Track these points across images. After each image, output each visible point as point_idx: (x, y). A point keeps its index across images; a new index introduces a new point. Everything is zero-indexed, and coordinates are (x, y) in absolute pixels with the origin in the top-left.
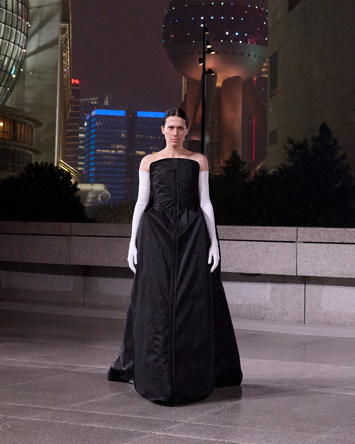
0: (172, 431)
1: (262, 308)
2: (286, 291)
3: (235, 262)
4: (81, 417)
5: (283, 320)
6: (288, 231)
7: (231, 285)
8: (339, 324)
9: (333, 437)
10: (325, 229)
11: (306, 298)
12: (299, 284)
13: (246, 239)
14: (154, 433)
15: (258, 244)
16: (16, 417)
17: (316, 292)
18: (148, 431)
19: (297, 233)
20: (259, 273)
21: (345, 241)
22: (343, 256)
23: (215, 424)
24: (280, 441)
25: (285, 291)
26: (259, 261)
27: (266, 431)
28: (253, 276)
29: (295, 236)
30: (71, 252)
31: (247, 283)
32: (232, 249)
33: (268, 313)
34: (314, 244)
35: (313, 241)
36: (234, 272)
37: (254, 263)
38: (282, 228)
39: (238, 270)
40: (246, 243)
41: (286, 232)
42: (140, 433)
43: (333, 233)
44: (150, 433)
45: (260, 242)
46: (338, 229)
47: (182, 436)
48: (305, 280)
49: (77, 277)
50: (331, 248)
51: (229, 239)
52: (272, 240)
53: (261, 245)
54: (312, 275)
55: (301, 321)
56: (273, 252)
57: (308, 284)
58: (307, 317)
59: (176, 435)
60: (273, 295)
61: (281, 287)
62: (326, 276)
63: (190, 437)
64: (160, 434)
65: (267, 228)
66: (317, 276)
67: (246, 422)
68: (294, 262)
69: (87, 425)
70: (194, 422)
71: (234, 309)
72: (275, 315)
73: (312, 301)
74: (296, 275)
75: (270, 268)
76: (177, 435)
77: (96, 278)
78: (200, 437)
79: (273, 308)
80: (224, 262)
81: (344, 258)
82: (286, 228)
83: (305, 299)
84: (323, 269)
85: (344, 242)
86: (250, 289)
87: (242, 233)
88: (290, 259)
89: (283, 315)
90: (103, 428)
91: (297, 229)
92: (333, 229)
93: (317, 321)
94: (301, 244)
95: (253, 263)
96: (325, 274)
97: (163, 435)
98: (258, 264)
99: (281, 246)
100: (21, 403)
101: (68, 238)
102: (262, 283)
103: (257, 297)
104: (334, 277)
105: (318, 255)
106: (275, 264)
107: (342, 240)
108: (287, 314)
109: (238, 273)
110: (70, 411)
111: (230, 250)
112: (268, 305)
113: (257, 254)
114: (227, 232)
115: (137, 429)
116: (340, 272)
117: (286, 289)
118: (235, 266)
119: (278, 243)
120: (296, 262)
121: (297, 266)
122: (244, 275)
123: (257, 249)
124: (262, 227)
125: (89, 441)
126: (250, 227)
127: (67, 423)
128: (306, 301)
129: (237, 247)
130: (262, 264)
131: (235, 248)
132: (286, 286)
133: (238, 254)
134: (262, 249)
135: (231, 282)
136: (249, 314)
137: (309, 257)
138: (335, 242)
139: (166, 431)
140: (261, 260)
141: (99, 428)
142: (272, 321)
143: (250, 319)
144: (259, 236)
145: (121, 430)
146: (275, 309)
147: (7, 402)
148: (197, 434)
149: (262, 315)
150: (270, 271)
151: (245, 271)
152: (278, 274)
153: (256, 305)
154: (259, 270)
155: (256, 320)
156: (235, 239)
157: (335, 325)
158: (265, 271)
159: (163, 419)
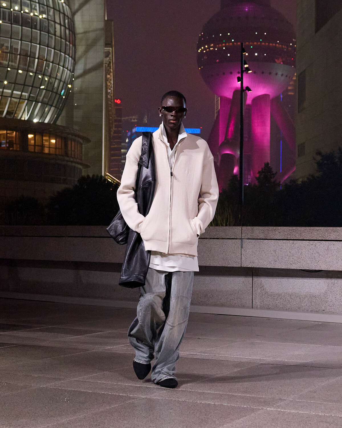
0: (281, 407)
1: (323, 301)
3: (298, 259)
4: (194, 396)
13: (309, 239)
14: (265, 408)
15: (320, 243)
16: (137, 396)
18: (260, 407)
20: (321, 269)
23: (317, 401)
26: (321, 259)
28: (315, 272)
31: (308, 278)
32: (296, 248)
33: (328, 305)
36: (298, 269)
37: (317, 261)
39: (301, 266)
40: (308, 242)
42: (253, 409)
44: (262, 408)
45: (322, 242)
51: (293, 239)
52: (333, 239)
53: (322, 244)
56: (334, 250)
60: (333, 289)
61: (340, 282)
63: (300, 412)
64: (271, 409)
65: (328, 228)
69: (203, 402)
70: (297, 399)
71: (297, 302)
72: (335, 307)
75: (331, 265)
76: (287, 411)
79: (333, 301)
80: (288, 260)
86: (311, 284)
87: (305, 233)
90: (218, 405)
95: (314, 261)
97: (275, 411)
98: (320, 261)
102: (323, 279)
103: (318, 292)
106: (336, 261)
109: (301, 270)
110: (182, 391)
111: (293, 249)
112: (328, 298)
113: (319, 252)
114: (291, 233)
115: (249, 405)
118: (299, 264)
119: (339, 242)
122: (306, 271)
123: (319, 247)
124: (324, 227)
125: (211, 416)
126: (312, 228)
127: (184, 400)
129: (301, 246)
130: (324, 261)
131: (298, 247)
133: (301, 252)
134: (324, 248)
135: (293, 278)
136: (311, 306)
139: (275, 407)
140: (323, 257)
141: (214, 404)
142: (332, 312)
143: (312, 311)
144: (320, 236)
145: (235, 406)
146: (335, 302)
147: (123, 383)
148: (304, 409)
149: (323, 307)
150: (331, 268)
151: (307, 268)
152: (338, 270)
153: (317, 298)
154: (320, 267)
155: (317, 312)
156: (298, 239)
158: (327, 268)
159: (268, 397)
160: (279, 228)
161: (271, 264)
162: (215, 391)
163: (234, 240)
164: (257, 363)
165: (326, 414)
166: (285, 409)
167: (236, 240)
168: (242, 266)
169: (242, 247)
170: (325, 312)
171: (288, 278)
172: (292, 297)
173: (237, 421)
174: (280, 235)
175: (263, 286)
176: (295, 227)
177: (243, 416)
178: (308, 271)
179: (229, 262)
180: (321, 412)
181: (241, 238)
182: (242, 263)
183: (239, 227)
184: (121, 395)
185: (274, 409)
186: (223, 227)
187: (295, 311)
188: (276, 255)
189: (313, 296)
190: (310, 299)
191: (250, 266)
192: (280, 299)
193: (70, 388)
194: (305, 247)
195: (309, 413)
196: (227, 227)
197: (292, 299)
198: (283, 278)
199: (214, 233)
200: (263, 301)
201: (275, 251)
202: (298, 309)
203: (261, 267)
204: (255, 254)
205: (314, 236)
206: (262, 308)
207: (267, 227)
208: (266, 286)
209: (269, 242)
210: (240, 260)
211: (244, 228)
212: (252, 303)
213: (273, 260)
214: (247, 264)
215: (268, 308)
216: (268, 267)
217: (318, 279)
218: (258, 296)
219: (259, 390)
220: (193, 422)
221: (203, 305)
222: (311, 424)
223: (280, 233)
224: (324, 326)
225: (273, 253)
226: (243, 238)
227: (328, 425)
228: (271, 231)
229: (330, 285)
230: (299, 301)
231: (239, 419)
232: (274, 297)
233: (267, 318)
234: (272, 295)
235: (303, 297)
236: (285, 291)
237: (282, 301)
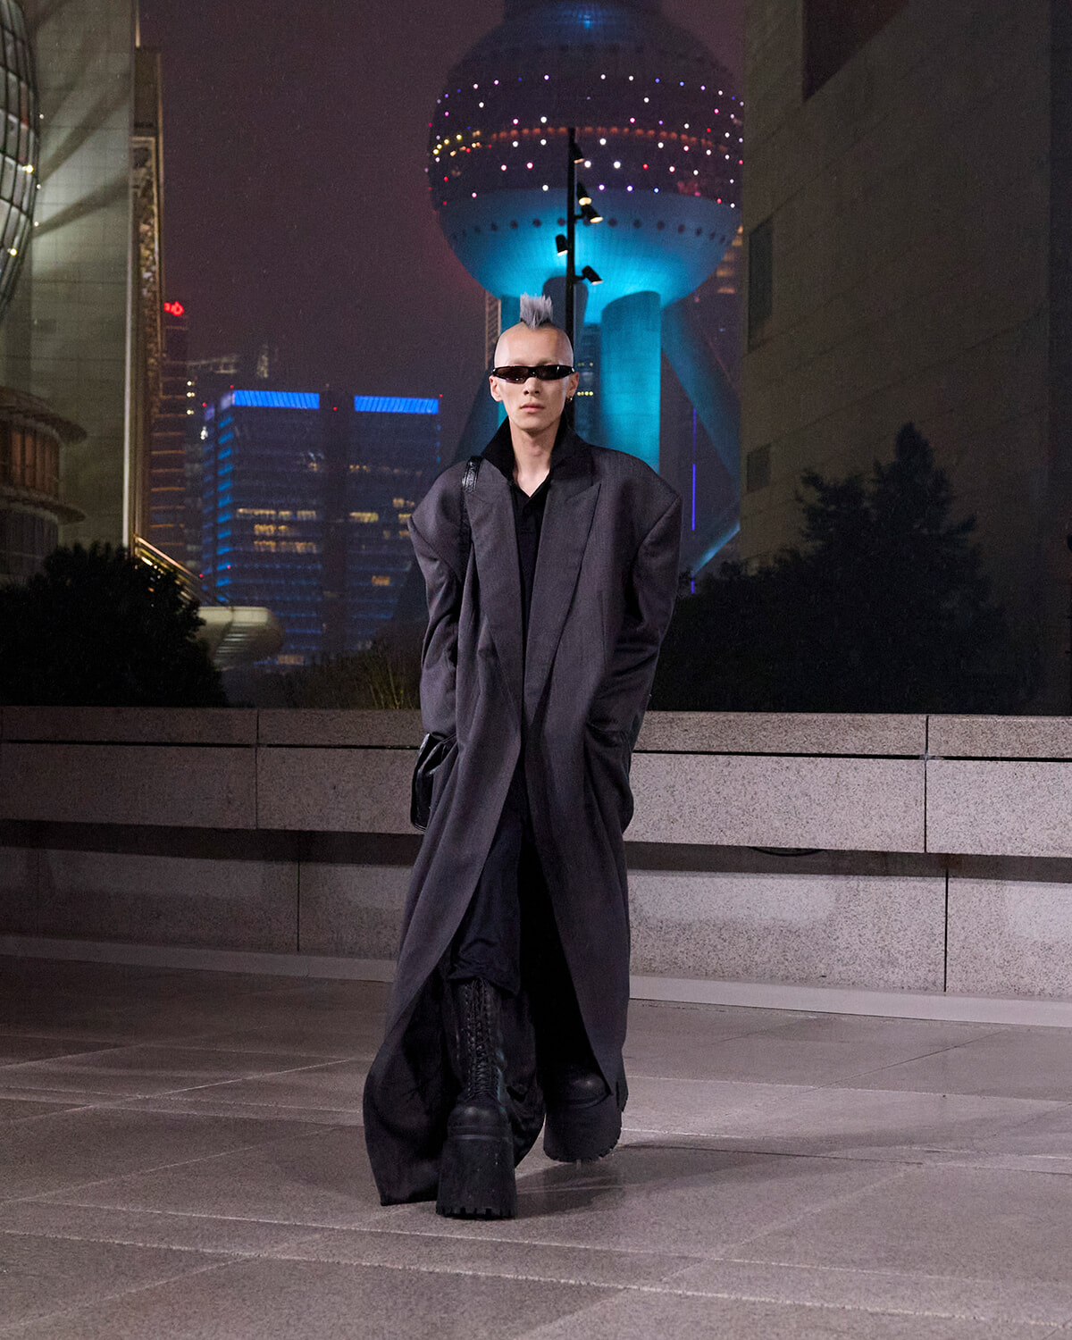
0: (686, 1284)
1: (820, 946)
2: (890, 897)
3: (743, 815)
4: (410, 1249)
5: (882, 981)
6: (903, 726)
7: (731, 882)
8: (1044, 989)
10: (1011, 719)
11: (951, 917)
12: (928, 879)
13: (778, 751)
14: (635, 1287)
15: (812, 766)
16: (227, 1251)
17: (980, 900)
18: (621, 1284)
19: (927, 731)
20: (815, 847)
21: (1067, 753)
22: (1061, 797)
23: (798, 1263)
25: (888, 898)
26: (814, 814)
27: (948, 1278)
28: (796, 855)
29: (921, 741)
30: (260, 793)
31: (776, 876)
32: (736, 780)
33: (838, 960)
34: (977, 762)
35: (973, 755)
36: (741, 845)
37: (801, 820)
38: (882, 716)
39: (753, 839)
40: (777, 762)
41: (895, 728)
42: (597, 1289)
43: (1032, 730)
44: (625, 1288)
45: (819, 759)
46: (1046, 720)
47: (719, 1295)
48: (949, 866)
49: (276, 867)
50: (1027, 773)
51: (727, 751)
52: (854, 752)
53: (820, 766)
54: (970, 852)
55: (934, 983)
56: (856, 786)
57: (954, 877)
58: (953, 972)
59: (700, 1294)
60: (852, 910)
61: (875, 887)
62: (1012, 854)
63: (744, 1298)
64: (653, 1290)
65: (839, 717)
66: (984, 854)
67: (883, 1255)
68: (918, 815)
69: (438, 1270)
70: (737, 1258)
71: (740, 952)
72: (860, 965)
73: (966, 924)
74: (923, 851)
75: (847, 834)
76: (704, 1294)
77: (332, 868)
78: (773, 1298)
79: (854, 947)
80: (712, 815)
81: (1065, 803)
82: (895, 716)
83: (946, 920)
84: (1001, 834)
85: (1063, 755)
86: (784, 894)
87: (765, 733)
88: (907, 807)
89: (883, 967)
90: (487, 1278)
91: (927, 720)
92: (1032, 720)
93: (982, 981)
94: (938, 762)
95: (796, 819)
96: (1009, 848)
97: (666, 1294)
98: (813, 821)
99: (879, 768)
100: (223, 1214)
101: (250, 752)
102: (820, 877)
103: (806, 917)
104: (1033, 855)
105: (988, 795)
106: (862, 821)
107: (1058, 750)
108: (893, 963)
109: (755, 848)
110: (371, 1233)
111: (728, 783)
112: (838, 938)
113: (810, 792)
114: (720, 730)
115: (585, 1277)
116: (1052, 842)
117: (891, 893)
118: (746, 829)
119: (871, 760)
120: (923, 815)
121: (925, 826)
122: (767, 852)
123: (809, 777)
124: (825, 714)
125: (463, 1313)
126: (787, 716)
127: (377, 1265)
128: (948, 926)
129: (752, 773)
130: (825, 820)
131: (743, 777)
132: (893, 884)
133: (753, 793)
134: (825, 779)
135: (729, 874)
136: (783, 963)
137: (962, 800)
138: (1039, 756)
139: (666, 1283)
140: (821, 808)
141: (475, 1277)
142: (851, 983)
143: (787, 977)
144: (814, 740)
145: (539, 1281)
146: (860, 949)
147: (183, 1210)
148: (758, 1289)
149: (822, 966)
150: (848, 842)
151: (773, 841)
152: (869, 849)
153: (803, 939)
154: (814, 839)
155: (804, 981)
156: (744, 751)
157: (1033, 993)
158: (833, 841)
159: (645, 1251)
160: (685, 715)
161: (659, 829)
162: (476, 1235)
165: (828, 1302)
166: (697, 1290)
170: (828, 981)
171: (713, 874)
172: (725, 936)
173: (545, 1328)
174: (688, 737)
176: (735, 714)
177: (564, 1313)
178: (775, 851)
180: (812, 1297)
184: (174, 1248)
185: (663, 1289)
187: (735, 977)
188: (675, 800)
189: (792, 932)
190: (780, 942)
192: (685, 942)
193: (11, 1228)
194: (764, 775)
195: (773, 1301)
197: (725, 941)
198: (696, 874)
201: (671, 789)
202: (746, 974)
205: (793, 740)
209: (652, 759)
213: (665, 817)
216: (651, 841)
217: (805, 876)
219: (617, 1231)
220: (404, 1332)
222: (778, 1335)
223: (686, 730)
224: (821, 1024)
225: (666, 795)
229: (843, 896)
230: (747, 946)
231: (551, 1322)
232: (667, 936)
233: (644, 1003)
234: (661, 928)
235: (758, 936)
236: (703, 917)
237: (691, 947)
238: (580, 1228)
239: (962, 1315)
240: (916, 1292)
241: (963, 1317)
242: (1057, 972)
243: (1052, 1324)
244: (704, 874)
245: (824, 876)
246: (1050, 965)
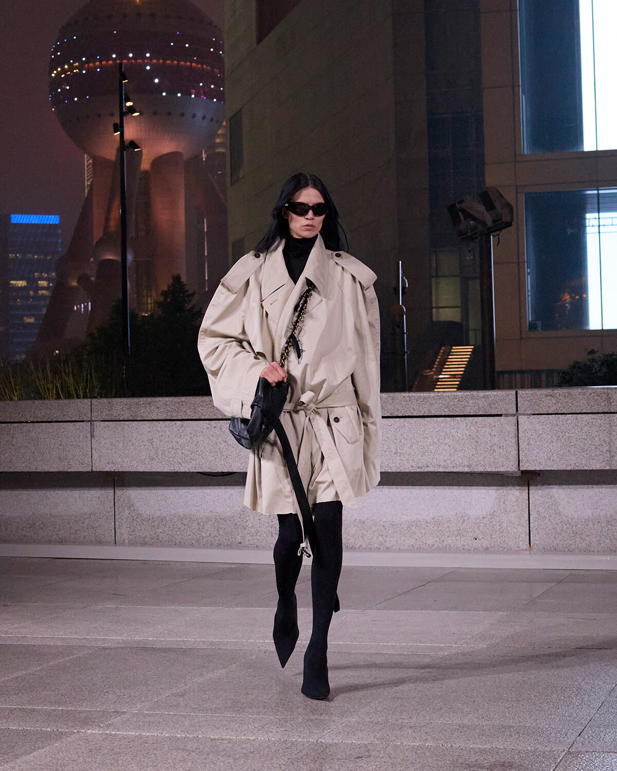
0: (112, 727)
1: (238, 526)
3: (192, 454)
7: (187, 492)
8: (361, 545)
9: (367, 719)
13: (210, 418)
14: (84, 731)
18: (75, 729)
20: (231, 471)
23: (180, 712)
24: (285, 730)
27: (261, 716)
28: (222, 476)
31: (212, 487)
32: (187, 435)
33: (248, 534)
36: (191, 471)
37: (224, 456)
39: (197, 467)
40: (209, 424)
42: (62, 733)
44: (77, 732)
51: (181, 418)
59: (119, 733)
63: (143, 734)
64: (94, 732)
67: (229, 704)
70: (147, 711)
71: (194, 531)
72: (260, 536)
76: (121, 733)
78: (160, 733)
79: (256, 526)
80: (174, 455)
86: (217, 497)
87: (202, 408)
95: (220, 456)
97: (100, 734)
98: (230, 456)
102: (236, 487)
103: (229, 510)
109: (198, 472)
111: (182, 437)
112: (247, 521)
113: (228, 440)
114: (177, 407)
115: (57, 727)
118: (193, 462)
122: (207, 475)
129: (195, 431)
130: (237, 456)
131: (191, 433)
133: (196, 442)
135: (186, 488)
136: (218, 537)
139: (103, 727)
140: (233, 449)
142: (255, 546)
143: (220, 544)
145: (30, 730)
146: (260, 527)
148: (153, 728)
149: (239, 537)
151: (209, 468)
153: (228, 522)
154: (231, 466)
155: (229, 546)
156: (191, 418)
157: (355, 549)
158: (241, 467)
159: (96, 709)
160: (158, 399)
161: (145, 464)
163: (78, 423)
164: (96, 647)
165: (189, 734)
166: (118, 731)
167: (81, 423)
168: (94, 469)
169: (92, 436)
170: (243, 545)
171: (177, 488)
172: (185, 522)
173: (25, 758)
174: (159, 411)
175: (134, 504)
176: (185, 398)
177: (39, 748)
178: (210, 474)
179: (71, 463)
180: (182, 731)
181: (90, 419)
182: (93, 464)
183: (86, 401)
185: (99, 731)
186: (57, 401)
187: (192, 546)
188: (153, 448)
189: (222, 519)
190: (216, 524)
191: (107, 469)
192: (163, 527)
196: (66, 401)
197: (185, 525)
198: (168, 488)
199: (42, 413)
200: (134, 530)
201: (151, 441)
202: (197, 543)
203: (127, 470)
204: (116, 448)
206: (132, 543)
207: (135, 398)
208: (137, 505)
209: (140, 425)
210: (90, 460)
211: (94, 401)
212: (114, 536)
213: (148, 457)
214: (102, 465)
215: (143, 542)
216: (140, 470)
217: (228, 487)
218: (126, 522)
219: (83, 698)
221: (27, 542)
222: (155, 754)
223: (158, 408)
224: (238, 570)
225: (147, 443)
226: (94, 419)
227: (185, 755)
228: (143, 405)
230: (198, 527)
231: (29, 754)
232: (153, 524)
233: (140, 562)
234: (149, 519)
235: (203, 522)
236: (173, 512)
237: (166, 529)
238: (63, 697)
239: (262, 738)
240: (240, 725)
241: (263, 739)
242: (368, 535)
243: (311, 740)
244: (172, 488)
245: (238, 487)
246: (364, 532)
